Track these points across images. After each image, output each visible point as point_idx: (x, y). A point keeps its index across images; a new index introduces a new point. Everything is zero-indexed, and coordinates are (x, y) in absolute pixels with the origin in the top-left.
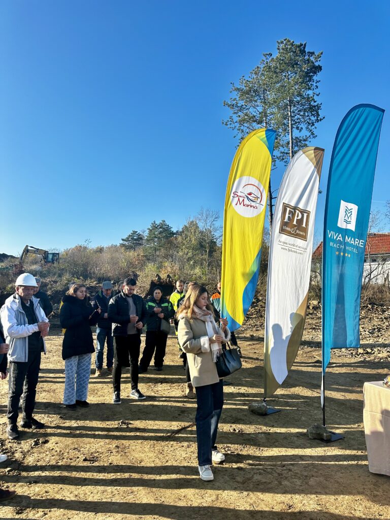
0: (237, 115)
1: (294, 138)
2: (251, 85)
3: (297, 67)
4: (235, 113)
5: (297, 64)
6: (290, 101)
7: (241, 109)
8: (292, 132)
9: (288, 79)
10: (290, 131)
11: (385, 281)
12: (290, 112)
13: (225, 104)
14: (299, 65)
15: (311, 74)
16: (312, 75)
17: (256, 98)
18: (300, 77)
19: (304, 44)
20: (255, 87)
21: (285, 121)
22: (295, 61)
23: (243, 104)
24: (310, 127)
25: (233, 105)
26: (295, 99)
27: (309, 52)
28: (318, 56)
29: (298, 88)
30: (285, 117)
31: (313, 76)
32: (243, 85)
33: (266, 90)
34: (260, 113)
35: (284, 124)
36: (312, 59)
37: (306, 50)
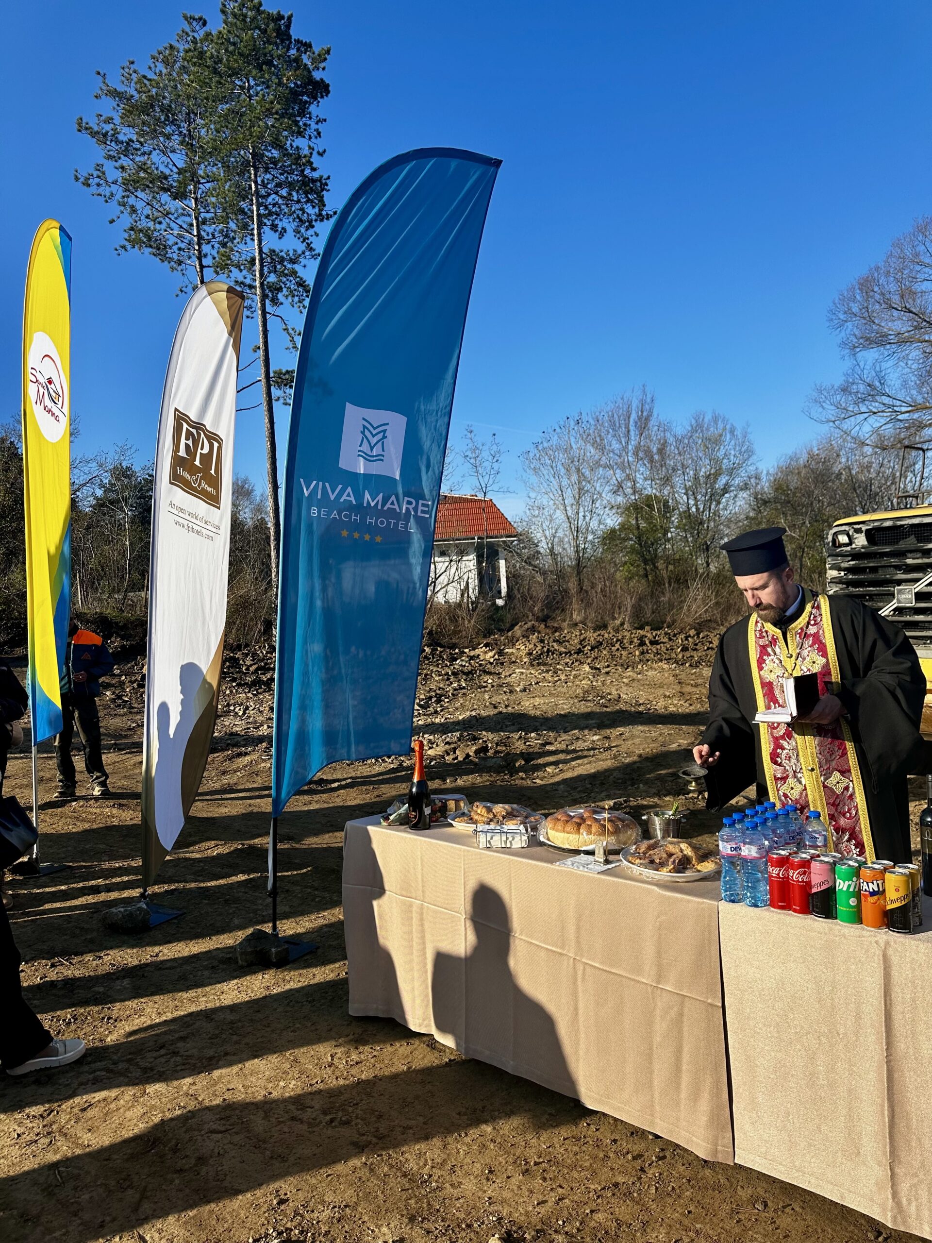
0: (117, 164)
1: (265, 250)
2: (154, 91)
3: (270, 73)
4: (110, 157)
5: (270, 63)
6: (254, 155)
7: (127, 149)
8: (259, 234)
9: (250, 97)
10: (255, 232)
11: (462, 595)
12: (256, 182)
13: (82, 127)
14: (274, 66)
15: (305, 98)
16: (306, 102)
17: (168, 129)
18: (279, 98)
19: (286, 16)
20: (164, 98)
21: (244, 205)
22: (265, 55)
23: (134, 138)
24: (303, 230)
25: (105, 135)
26: (267, 154)
27: (298, 41)
28: (319, 55)
29: (273, 126)
30: (244, 194)
31: (310, 103)
32: (133, 84)
33: (196, 115)
34: (180, 172)
35: (242, 211)
36: (306, 59)
37: (292, 32)
